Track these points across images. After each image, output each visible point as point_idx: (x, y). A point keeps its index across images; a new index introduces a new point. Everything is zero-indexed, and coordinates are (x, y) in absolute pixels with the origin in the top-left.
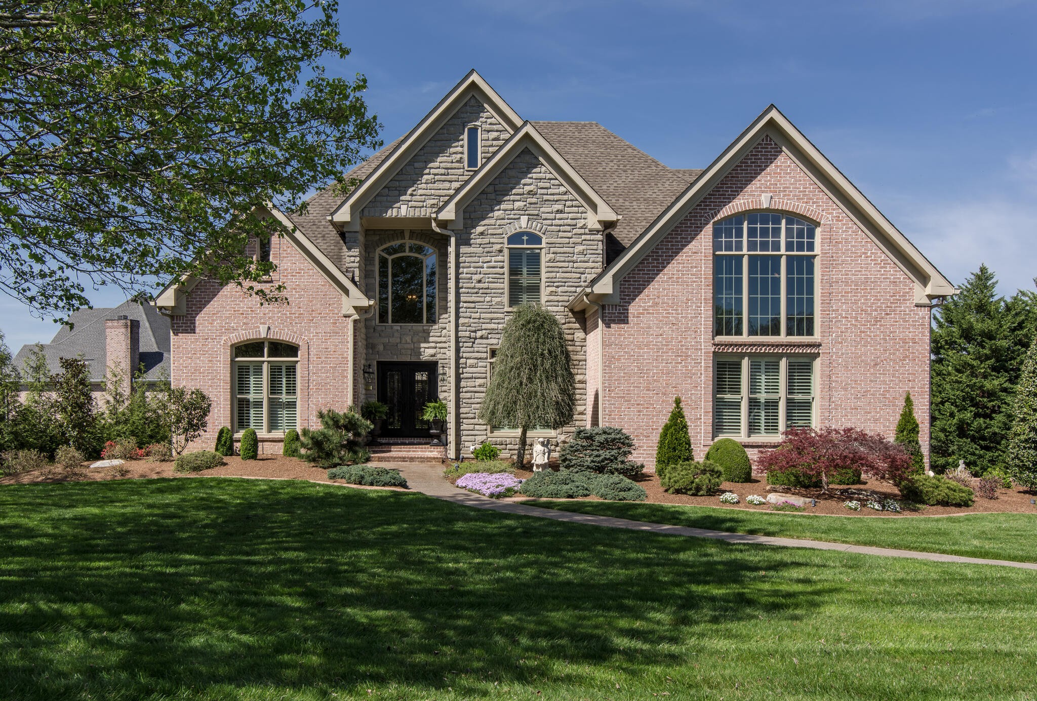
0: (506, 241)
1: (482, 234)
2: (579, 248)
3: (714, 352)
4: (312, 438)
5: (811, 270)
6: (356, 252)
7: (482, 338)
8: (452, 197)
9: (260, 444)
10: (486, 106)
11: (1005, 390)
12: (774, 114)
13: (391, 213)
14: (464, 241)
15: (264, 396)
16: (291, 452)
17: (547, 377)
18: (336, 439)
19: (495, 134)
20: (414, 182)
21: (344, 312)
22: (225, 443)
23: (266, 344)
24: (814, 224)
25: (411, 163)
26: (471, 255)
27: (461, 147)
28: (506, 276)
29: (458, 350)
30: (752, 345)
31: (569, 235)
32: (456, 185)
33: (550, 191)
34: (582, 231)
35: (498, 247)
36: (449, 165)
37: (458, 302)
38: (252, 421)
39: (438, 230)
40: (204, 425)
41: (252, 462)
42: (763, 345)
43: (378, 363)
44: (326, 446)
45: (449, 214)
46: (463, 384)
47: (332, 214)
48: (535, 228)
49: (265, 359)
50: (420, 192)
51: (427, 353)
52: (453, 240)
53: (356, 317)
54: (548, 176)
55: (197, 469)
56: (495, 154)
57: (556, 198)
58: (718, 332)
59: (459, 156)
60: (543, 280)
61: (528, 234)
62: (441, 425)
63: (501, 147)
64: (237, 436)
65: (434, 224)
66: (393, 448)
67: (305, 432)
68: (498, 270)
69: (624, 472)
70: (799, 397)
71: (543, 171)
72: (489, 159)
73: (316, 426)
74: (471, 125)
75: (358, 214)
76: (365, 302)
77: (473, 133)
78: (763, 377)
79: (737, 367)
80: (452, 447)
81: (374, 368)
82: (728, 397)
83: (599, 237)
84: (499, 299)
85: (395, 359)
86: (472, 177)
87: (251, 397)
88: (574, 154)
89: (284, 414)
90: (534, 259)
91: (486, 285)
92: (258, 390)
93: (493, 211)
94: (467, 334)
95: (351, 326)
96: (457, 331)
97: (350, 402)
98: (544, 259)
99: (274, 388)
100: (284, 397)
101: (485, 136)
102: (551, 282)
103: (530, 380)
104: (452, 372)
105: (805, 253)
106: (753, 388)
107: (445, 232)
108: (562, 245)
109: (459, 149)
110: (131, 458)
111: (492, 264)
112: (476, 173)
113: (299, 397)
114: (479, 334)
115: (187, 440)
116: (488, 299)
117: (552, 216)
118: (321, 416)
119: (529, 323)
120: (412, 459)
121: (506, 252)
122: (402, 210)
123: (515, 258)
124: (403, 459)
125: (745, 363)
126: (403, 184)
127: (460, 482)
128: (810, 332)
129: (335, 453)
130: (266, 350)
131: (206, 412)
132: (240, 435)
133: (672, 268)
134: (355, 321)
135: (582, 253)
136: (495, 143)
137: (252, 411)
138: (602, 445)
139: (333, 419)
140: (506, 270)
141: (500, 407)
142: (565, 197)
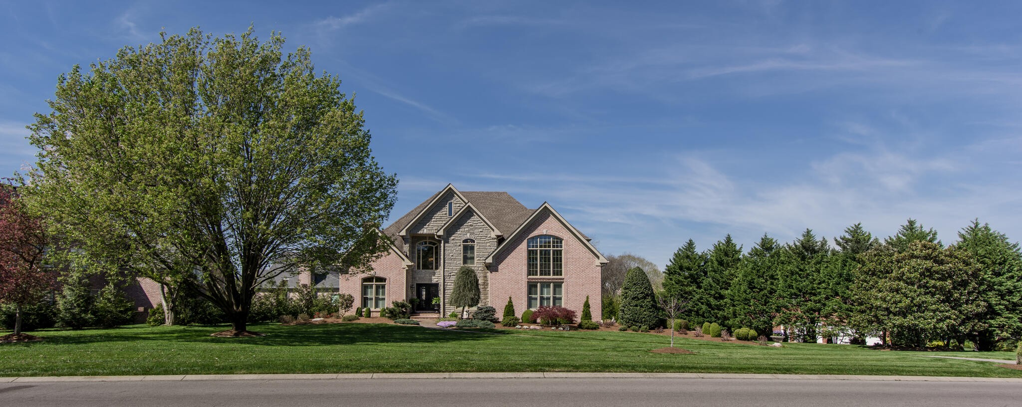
0: (462, 242)
1: (453, 239)
2: (488, 244)
3: (528, 282)
4: (389, 310)
5: (561, 254)
6: (408, 245)
7: (453, 275)
8: (443, 226)
9: (372, 313)
10: (455, 195)
11: (694, 291)
12: (546, 204)
13: (420, 232)
14: (447, 241)
15: (373, 296)
16: (383, 316)
17: (469, 290)
18: (398, 311)
19: (458, 205)
20: (429, 221)
21: (403, 267)
22: (359, 313)
23: (374, 278)
24: (561, 240)
25: (429, 214)
26: (449, 247)
27: (446, 209)
28: (462, 254)
29: (444, 280)
30: (541, 279)
31: (485, 240)
32: (445, 222)
33: (478, 225)
34: (489, 238)
35: (459, 244)
36: (442, 215)
37: (444, 263)
38: (369, 305)
39: (437, 238)
40: (352, 306)
41: (368, 318)
42: (544, 279)
43: (417, 284)
44: (394, 313)
45: (441, 233)
46: (446, 291)
47: (399, 233)
48: (472, 237)
49: (374, 283)
50: (431, 225)
51: (434, 280)
52: (443, 242)
53: (407, 269)
54: (477, 219)
55: (350, 320)
56: (458, 212)
57: (480, 227)
58: (529, 274)
59: (445, 212)
60: (475, 255)
61: (469, 239)
62: (439, 306)
63: (461, 209)
64: (363, 310)
65: (436, 236)
66: (420, 314)
67: (387, 308)
68: (459, 252)
69: (491, 321)
70: (557, 296)
71: (475, 218)
72: (456, 213)
73: (392, 306)
74: (450, 202)
75: (408, 233)
76: (410, 264)
77: (451, 204)
78: (546, 289)
79: (536, 286)
80: (442, 313)
81: (415, 286)
82: (533, 296)
83: (496, 240)
84: (459, 262)
85: (423, 283)
86: (450, 220)
87: (369, 296)
88: (495, 205)
89: (381, 302)
90: (472, 248)
91: (455, 257)
92: (371, 294)
93: (457, 231)
94: (448, 274)
95: (405, 272)
96: (444, 273)
97: (405, 298)
98: (475, 248)
99: (377, 293)
100: (381, 297)
101: (455, 205)
102: (478, 256)
103: (463, 291)
104: (442, 288)
105: (559, 249)
106: (542, 293)
107: (439, 239)
108: (482, 243)
109: (445, 210)
110: (326, 318)
111: (457, 250)
112: (452, 218)
113: (386, 297)
114: (452, 274)
115: (345, 311)
116: (455, 262)
117: (479, 233)
118: (393, 303)
119: (464, 272)
120: (427, 318)
121: (462, 246)
122: (425, 231)
123: (466, 248)
124: (424, 318)
125: (539, 285)
126: (425, 222)
127: (438, 324)
128: (561, 275)
129: (397, 315)
130: (374, 280)
131: (352, 302)
132: (364, 310)
133: (513, 254)
134: (407, 270)
135: (489, 246)
136: (458, 208)
137: (369, 301)
138: (486, 312)
139: (396, 304)
140: (462, 252)
141: (453, 300)
142: (483, 227)
